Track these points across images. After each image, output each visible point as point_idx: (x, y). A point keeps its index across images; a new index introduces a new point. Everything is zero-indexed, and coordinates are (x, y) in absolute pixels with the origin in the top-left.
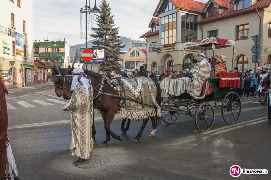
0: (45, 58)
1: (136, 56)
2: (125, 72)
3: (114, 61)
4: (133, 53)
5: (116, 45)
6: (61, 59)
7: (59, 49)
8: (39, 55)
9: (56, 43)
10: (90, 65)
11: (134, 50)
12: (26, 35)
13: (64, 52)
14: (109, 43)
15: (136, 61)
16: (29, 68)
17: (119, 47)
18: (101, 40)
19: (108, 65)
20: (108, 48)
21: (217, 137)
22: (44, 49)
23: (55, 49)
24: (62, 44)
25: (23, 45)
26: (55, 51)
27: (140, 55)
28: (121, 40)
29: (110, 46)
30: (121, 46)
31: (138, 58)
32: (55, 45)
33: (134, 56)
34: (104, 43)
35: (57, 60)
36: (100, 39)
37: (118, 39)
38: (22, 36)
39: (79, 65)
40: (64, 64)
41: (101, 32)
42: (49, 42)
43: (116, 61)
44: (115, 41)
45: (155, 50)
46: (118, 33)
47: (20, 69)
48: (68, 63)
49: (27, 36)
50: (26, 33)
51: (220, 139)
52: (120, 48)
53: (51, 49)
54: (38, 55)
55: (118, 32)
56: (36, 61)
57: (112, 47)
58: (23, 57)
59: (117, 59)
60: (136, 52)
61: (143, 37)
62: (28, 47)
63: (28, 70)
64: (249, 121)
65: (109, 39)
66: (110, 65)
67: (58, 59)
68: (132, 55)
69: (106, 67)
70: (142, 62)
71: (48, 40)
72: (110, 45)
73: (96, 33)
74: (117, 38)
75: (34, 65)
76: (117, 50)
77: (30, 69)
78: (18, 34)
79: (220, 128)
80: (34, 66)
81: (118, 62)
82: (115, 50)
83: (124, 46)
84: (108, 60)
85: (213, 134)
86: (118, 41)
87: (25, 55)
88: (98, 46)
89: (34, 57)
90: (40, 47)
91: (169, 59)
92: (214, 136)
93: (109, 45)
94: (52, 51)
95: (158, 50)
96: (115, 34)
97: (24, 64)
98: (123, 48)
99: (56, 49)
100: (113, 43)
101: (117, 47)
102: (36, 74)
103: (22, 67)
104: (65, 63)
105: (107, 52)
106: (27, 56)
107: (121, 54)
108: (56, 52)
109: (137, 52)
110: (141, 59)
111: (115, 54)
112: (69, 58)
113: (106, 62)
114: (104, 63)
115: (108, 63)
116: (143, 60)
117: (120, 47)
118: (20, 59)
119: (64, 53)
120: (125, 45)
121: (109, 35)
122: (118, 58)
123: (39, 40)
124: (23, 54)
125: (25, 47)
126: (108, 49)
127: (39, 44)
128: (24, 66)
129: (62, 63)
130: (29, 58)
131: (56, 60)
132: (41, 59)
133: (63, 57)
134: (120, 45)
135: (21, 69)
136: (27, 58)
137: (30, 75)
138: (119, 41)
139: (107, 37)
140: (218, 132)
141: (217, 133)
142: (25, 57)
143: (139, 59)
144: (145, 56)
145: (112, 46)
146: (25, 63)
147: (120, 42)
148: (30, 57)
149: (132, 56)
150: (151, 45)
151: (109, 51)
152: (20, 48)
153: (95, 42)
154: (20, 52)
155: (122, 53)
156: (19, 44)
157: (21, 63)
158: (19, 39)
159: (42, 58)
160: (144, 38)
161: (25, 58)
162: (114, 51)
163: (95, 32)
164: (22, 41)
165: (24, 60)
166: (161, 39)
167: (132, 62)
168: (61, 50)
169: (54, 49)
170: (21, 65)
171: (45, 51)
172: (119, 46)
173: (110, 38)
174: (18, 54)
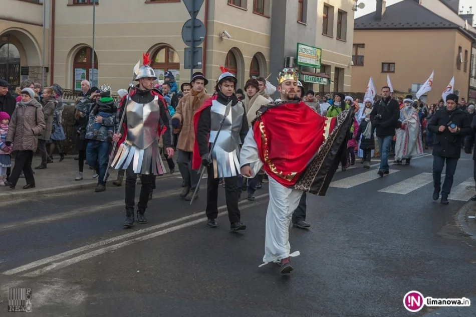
21: (46, 278)
51: (53, 285)
64: (147, 229)
79: (64, 253)
85: (37, 272)
92: (40, 276)
140: (54, 266)
141: (48, 268)
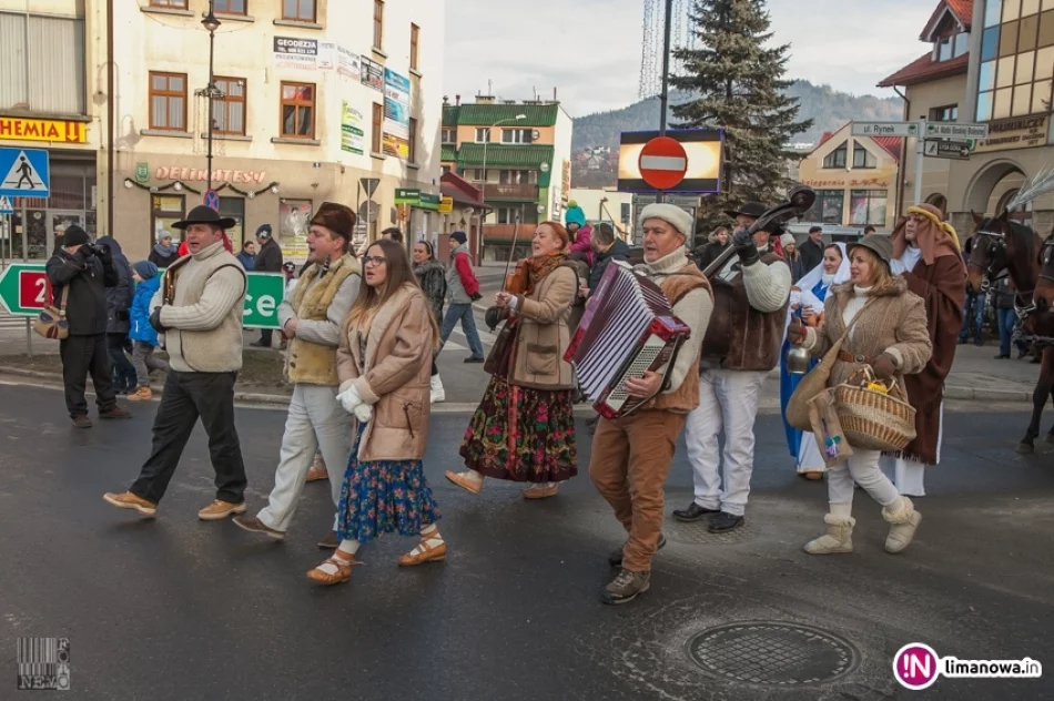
0: (480, 167)
1: (854, 167)
2: (813, 236)
3: (760, 187)
4: (840, 155)
5: (771, 119)
6: (539, 171)
7: (530, 131)
8: (457, 153)
9: (521, 109)
11: (846, 142)
12: (420, 77)
13: (552, 146)
14: (743, 113)
15: (852, 191)
16: (422, 204)
17: (782, 129)
18: (709, 99)
19: (731, 201)
20: (738, 132)
22: (476, 131)
23: (518, 132)
24: (544, 113)
25: (406, 118)
26: (517, 140)
27: (869, 164)
28: (793, 100)
29: (746, 125)
30: (793, 125)
31: (862, 175)
32: (518, 117)
33: (844, 167)
34: (721, 110)
35: (521, 179)
36: (705, 96)
37: (783, 97)
38: (407, 82)
39: (605, 200)
40: (547, 193)
41: (712, 64)
42: (495, 102)
43: (765, 189)
44: (770, 102)
45: (949, 151)
46: (783, 71)
47: (392, 209)
48: (565, 188)
49: (423, 83)
50: (420, 71)
52: (787, 133)
53: (502, 131)
54: (452, 157)
55: (785, 66)
56: (447, 176)
57: (753, 128)
58: (405, 162)
59: (771, 181)
60: (855, 150)
61: (891, 85)
62: (422, 124)
63: (419, 213)
65: (744, 96)
67: (524, 173)
68: (835, 161)
70: (878, 193)
71: (492, 95)
72: (747, 119)
73: (692, 71)
74: (779, 92)
75: (441, 195)
76: (772, 142)
77: (427, 211)
78: (392, 76)
80: (441, 199)
81: (774, 190)
82: (766, 143)
83: (807, 124)
84: (733, 184)
86: (782, 101)
87: (412, 158)
88: (694, 125)
89: (443, 161)
90: (460, 121)
91: (1008, 183)
93: (743, 118)
94: (504, 140)
95: (963, 148)
96: (770, 73)
97: (406, 190)
98: (801, 133)
99: (522, 133)
100: (758, 111)
101: (776, 131)
102: (445, 229)
103: (400, 201)
104: (550, 189)
105: (731, 150)
106: (418, 159)
107: (789, 160)
108: (521, 143)
109: (859, 149)
110: (875, 181)
111: (763, 160)
112: (569, 170)
113: (727, 190)
114: (716, 194)
115: (732, 197)
116: (884, 184)
117: (788, 128)
118: (393, 168)
119: (549, 150)
120: (811, 120)
121: (743, 76)
122: (775, 176)
123: (458, 97)
124: (404, 150)
125: (413, 123)
126: (738, 137)
127: (457, 109)
128: (407, 197)
129: (541, 190)
130: (424, 167)
131: (518, 177)
132: (461, 171)
133: (544, 166)
134: (787, 119)
135: (395, 208)
136: (417, 169)
137: (424, 232)
138: (785, 103)
139: (734, 83)
142: (411, 165)
143: (865, 182)
144: (894, 169)
145: (754, 123)
146: (412, 187)
147: (791, 106)
148: (428, 162)
149: (836, 166)
150: (931, 128)
151: (741, 145)
152: (396, 128)
153: (685, 105)
154: (394, 145)
155: (795, 156)
156: (395, 113)
157: (398, 187)
158: (395, 95)
159: (465, 166)
160: (897, 87)
161: (412, 167)
162: (760, 146)
163: (686, 66)
164: (404, 100)
165: (408, 174)
166: (978, 93)
167: (833, 193)
168: (541, 136)
169: (514, 132)
170: (398, 192)
171: (480, 138)
172: (785, 123)
173: (746, 91)
174: (390, 151)
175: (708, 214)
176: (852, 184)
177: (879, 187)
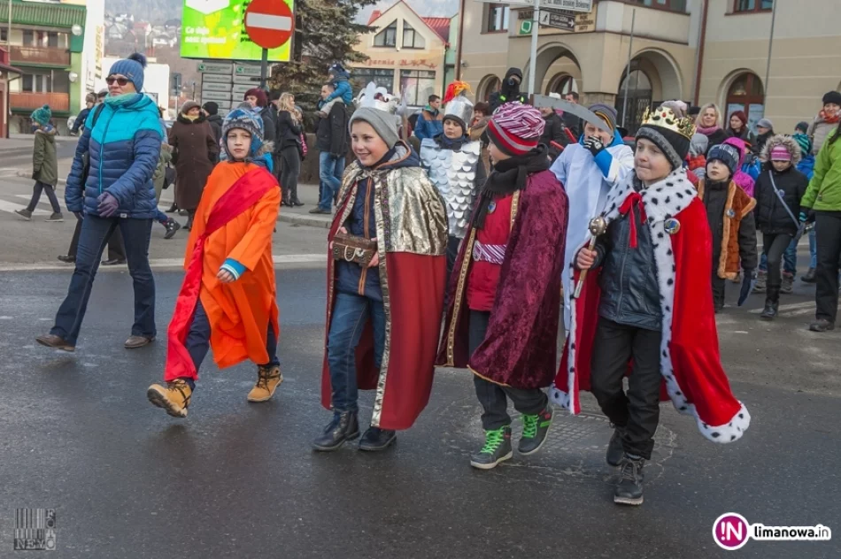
1: (403, 48)
4: (390, 34)
6: (70, 34)
10: (229, 71)
11: (395, 21)
13: (84, 7)
15: (401, 70)
27: (419, 44)
31: (410, 55)
33: (394, 47)
35: (49, 41)
40: (80, 59)
45: (559, 21)
48: (98, 54)
59: (341, 54)
60: (404, 29)
66: (314, 76)
67: (52, 35)
68: (385, 40)
69: (294, 84)
70: (426, 75)
76: (343, 13)
82: (337, 14)
84: (304, 55)
91: (562, 65)
109: (408, 28)
110: (423, 62)
113: (298, 61)
115: (303, 69)
116: (432, 66)
119: (81, 11)
122: (347, 49)
126: (310, 5)
129: (73, 55)
131: (46, 39)
133: (76, 29)
143: (414, 63)
149: (385, 46)
151: (313, 16)
162: (333, 16)
167: (383, 73)
175: (279, 84)
176: (401, 65)
177: (428, 69)
